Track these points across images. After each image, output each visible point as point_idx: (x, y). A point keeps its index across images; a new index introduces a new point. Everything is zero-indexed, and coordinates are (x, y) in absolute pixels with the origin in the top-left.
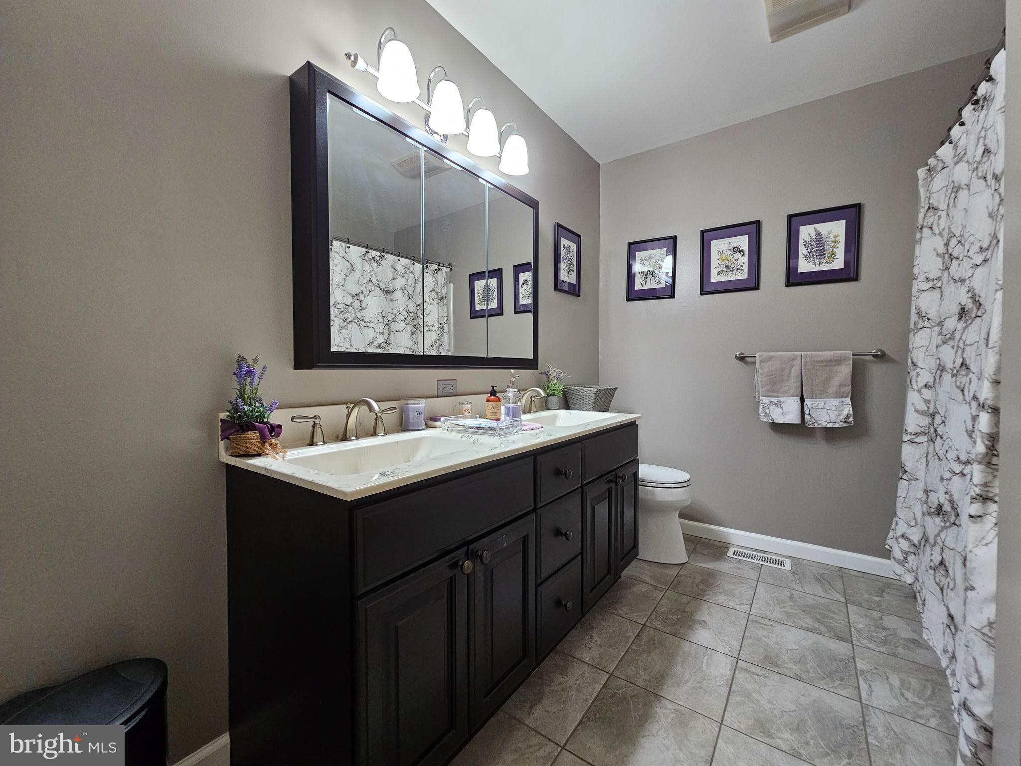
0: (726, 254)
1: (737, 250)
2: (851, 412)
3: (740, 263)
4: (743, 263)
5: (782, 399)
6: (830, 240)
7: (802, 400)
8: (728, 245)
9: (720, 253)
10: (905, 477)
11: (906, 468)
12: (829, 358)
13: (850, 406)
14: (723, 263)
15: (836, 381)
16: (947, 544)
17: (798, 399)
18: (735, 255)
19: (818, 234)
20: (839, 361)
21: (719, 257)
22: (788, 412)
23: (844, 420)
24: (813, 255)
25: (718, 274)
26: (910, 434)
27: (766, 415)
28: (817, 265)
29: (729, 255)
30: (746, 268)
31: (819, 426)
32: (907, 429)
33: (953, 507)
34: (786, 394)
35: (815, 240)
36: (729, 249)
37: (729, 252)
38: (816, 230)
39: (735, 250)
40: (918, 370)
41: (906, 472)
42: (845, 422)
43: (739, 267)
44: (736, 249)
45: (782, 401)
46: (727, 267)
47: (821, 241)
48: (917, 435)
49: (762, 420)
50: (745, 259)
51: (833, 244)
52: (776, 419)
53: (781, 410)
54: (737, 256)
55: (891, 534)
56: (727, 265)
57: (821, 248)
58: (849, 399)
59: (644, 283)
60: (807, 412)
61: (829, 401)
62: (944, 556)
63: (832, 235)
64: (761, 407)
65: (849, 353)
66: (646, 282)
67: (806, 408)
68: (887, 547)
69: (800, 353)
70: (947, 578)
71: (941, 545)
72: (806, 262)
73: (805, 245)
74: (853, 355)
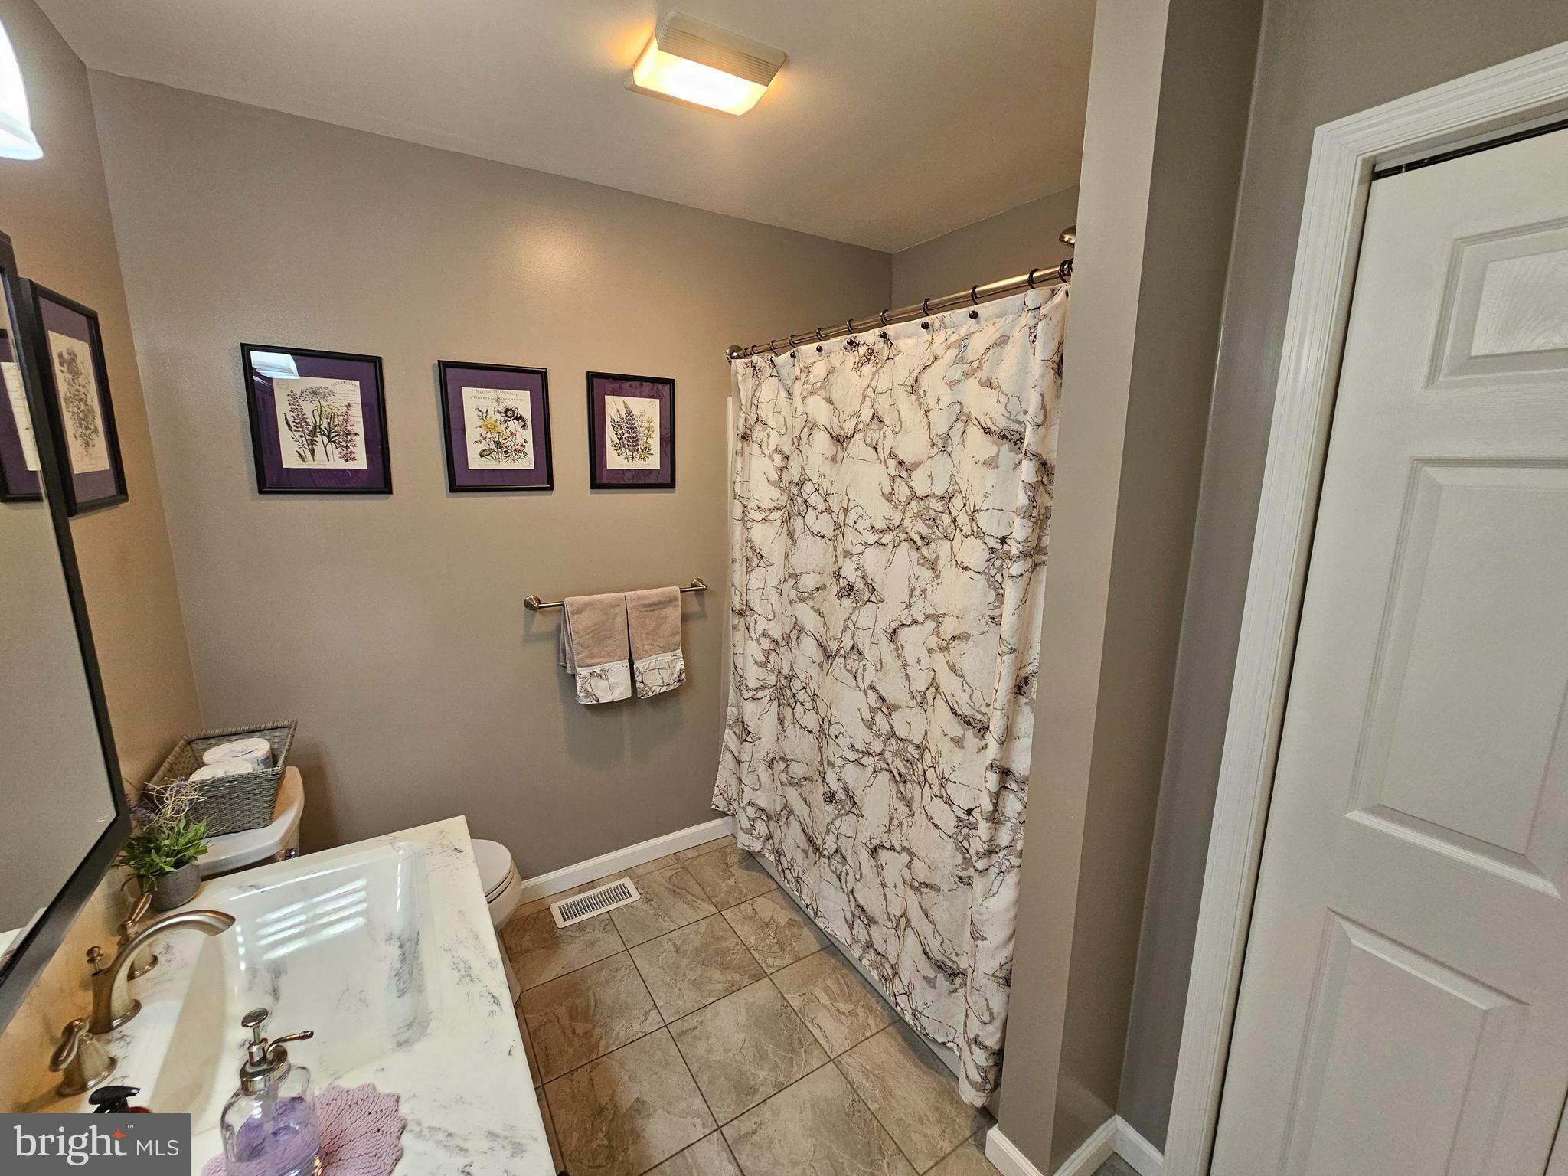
0: (493, 419)
1: (510, 414)
2: (683, 666)
3: (519, 440)
4: (525, 441)
5: (606, 666)
6: (643, 425)
7: (631, 664)
8: (496, 404)
9: (483, 415)
10: (748, 739)
11: (750, 729)
12: (656, 600)
13: (682, 659)
14: (489, 435)
15: (666, 630)
16: (841, 831)
17: (626, 663)
18: (511, 424)
19: (629, 413)
20: (668, 602)
21: (480, 422)
22: (617, 684)
23: (677, 679)
24: (624, 444)
25: (482, 455)
26: (752, 690)
27: (588, 695)
28: (630, 461)
29: (498, 421)
30: (529, 449)
31: (654, 694)
32: (748, 684)
33: (847, 795)
34: (611, 657)
35: (626, 421)
36: (498, 411)
37: (498, 417)
38: (626, 406)
39: (508, 413)
40: (756, 616)
41: (749, 733)
42: (679, 681)
43: (519, 447)
44: (511, 412)
45: (606, 668)
46: (497, 444)
47: (632, 424)
48: (757, 690)
49: (582, 703)
50: (527, 435)
51: (647, 432)
52: (602, 697)
53: (606, 682)
54: (514, 425)
55: (716, 792)
56: (496, 440)
57: (634, 435)
58: (680, 650)
59: (308, 453)
60: (639, 679)
61: (661, 657)
62: (839, 843)
63: (645, 419)
64: (579, 684)
65: (675, 590)
66: (313, 452)
67: (637, 674)
68: (714, 807)
69: (621, 595)
70: (844, 865)
71: (836, 833)
72: (616, 453)
73: (613, 427)
74: (681, 592)
